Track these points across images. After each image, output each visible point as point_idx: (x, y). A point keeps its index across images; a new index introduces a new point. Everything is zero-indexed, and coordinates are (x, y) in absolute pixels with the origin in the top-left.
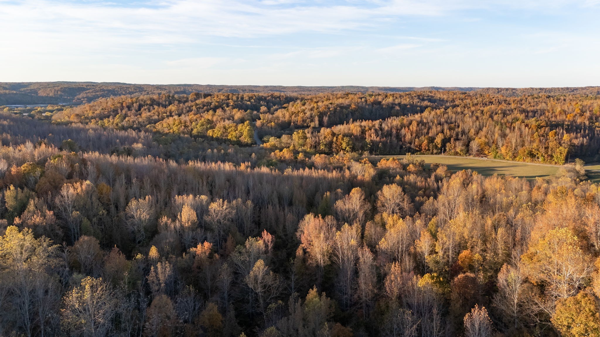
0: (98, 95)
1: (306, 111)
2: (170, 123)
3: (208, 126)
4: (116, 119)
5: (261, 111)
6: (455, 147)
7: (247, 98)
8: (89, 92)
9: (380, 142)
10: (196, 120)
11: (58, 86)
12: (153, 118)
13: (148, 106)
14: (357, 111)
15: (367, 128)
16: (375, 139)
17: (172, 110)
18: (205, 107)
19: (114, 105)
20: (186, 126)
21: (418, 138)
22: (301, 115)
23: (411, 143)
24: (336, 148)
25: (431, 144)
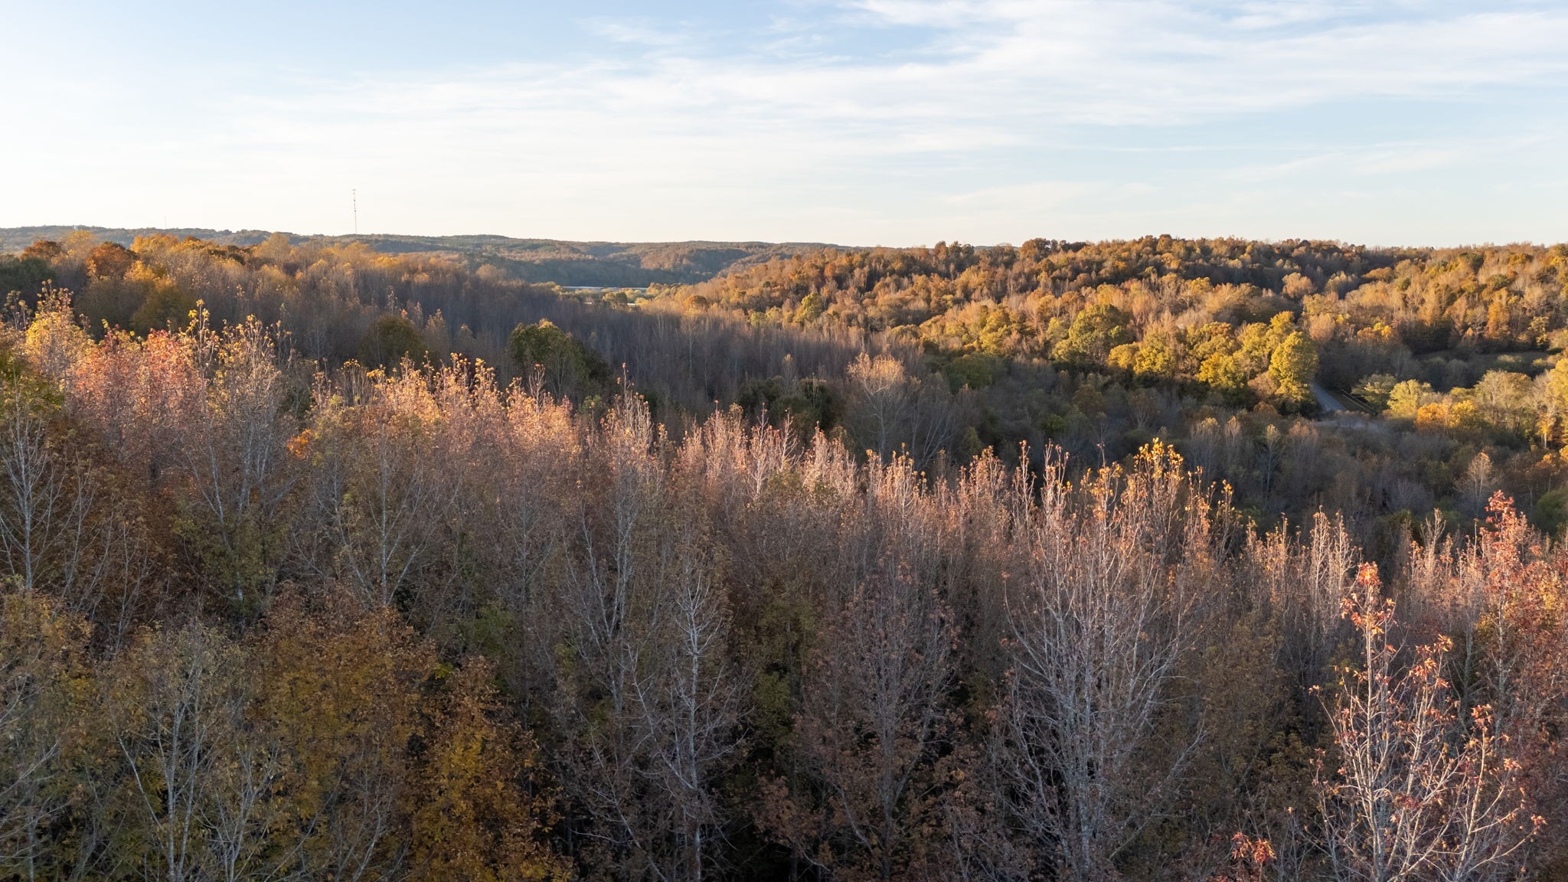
2: (967, 322)
3: (1114, 332)
4: (798, 310)
7: (1222, 249)
10: (1064, 311)
12: (912, 307)
13: (895, 277)
17: (972, 285)
18: (1082, 275)
19: (800, 274)
20: (1026, 332)
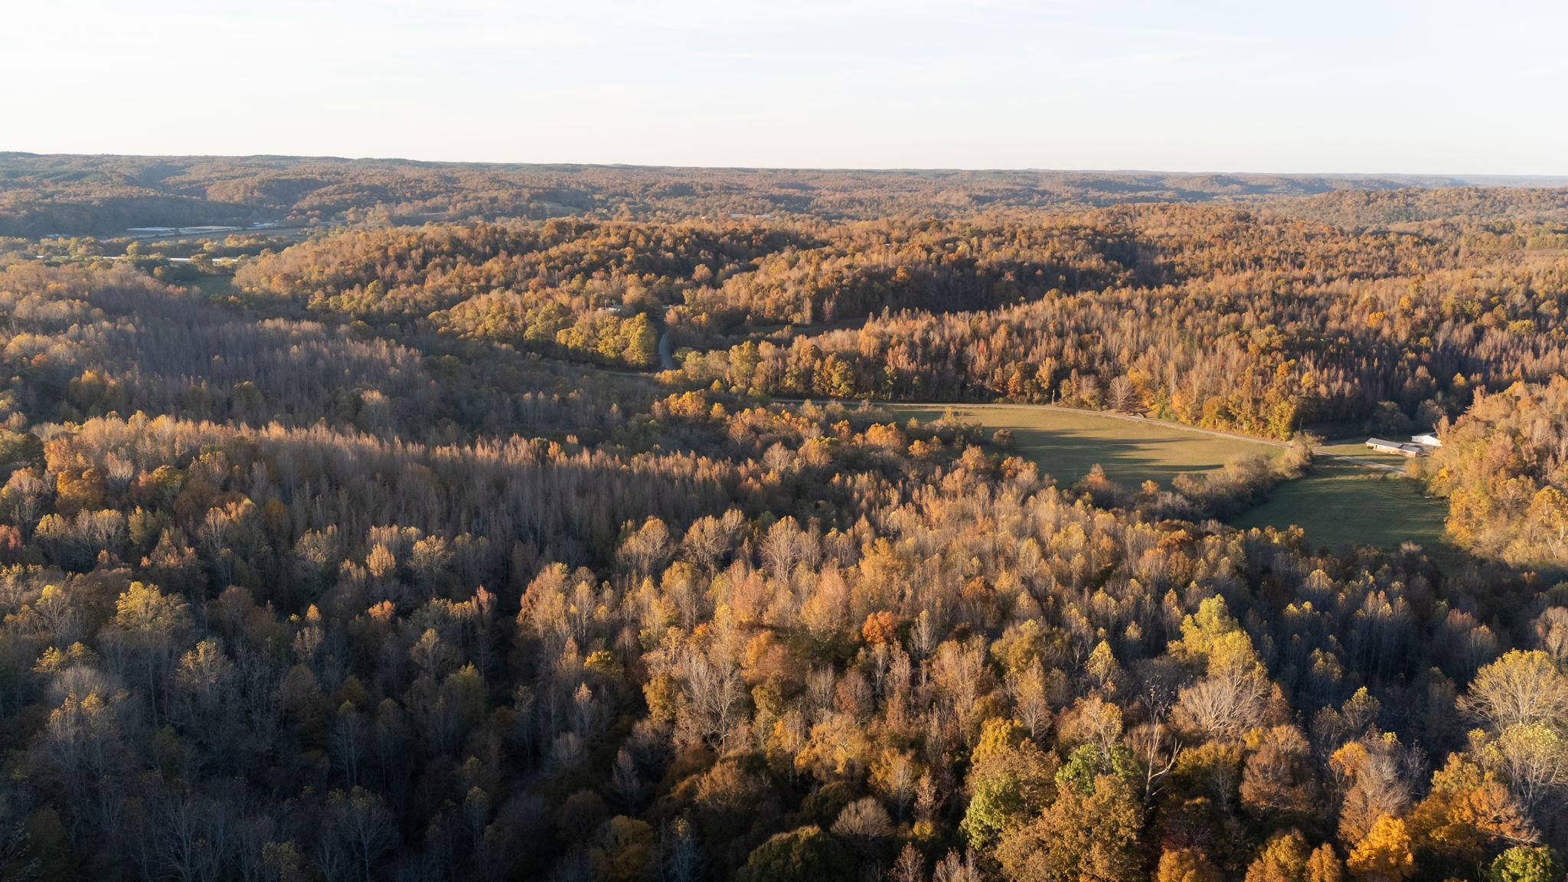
0: (346, 200)
1: (787, 285)
2: (480, 309)
3: (559, 321)
4: (366, 294)
5: (696, 276)
6: (1079, 388)
7: (669, 242)
8: (326, 193)
9: (917, 373)
10: (537, 305)
11: (255, 174)
12: (448, 292)
13: (443, 257)
14: (908, 285)
15: (894, 341)
16: (905, 366)
17: (493, 273)
18: (567, 266)
19: (368, 253)
20: (512, 319)
21: (1003, 367)
22: (774, 294)
23: (984, 377)
24: (820, 385)
25: (1027, 382)
